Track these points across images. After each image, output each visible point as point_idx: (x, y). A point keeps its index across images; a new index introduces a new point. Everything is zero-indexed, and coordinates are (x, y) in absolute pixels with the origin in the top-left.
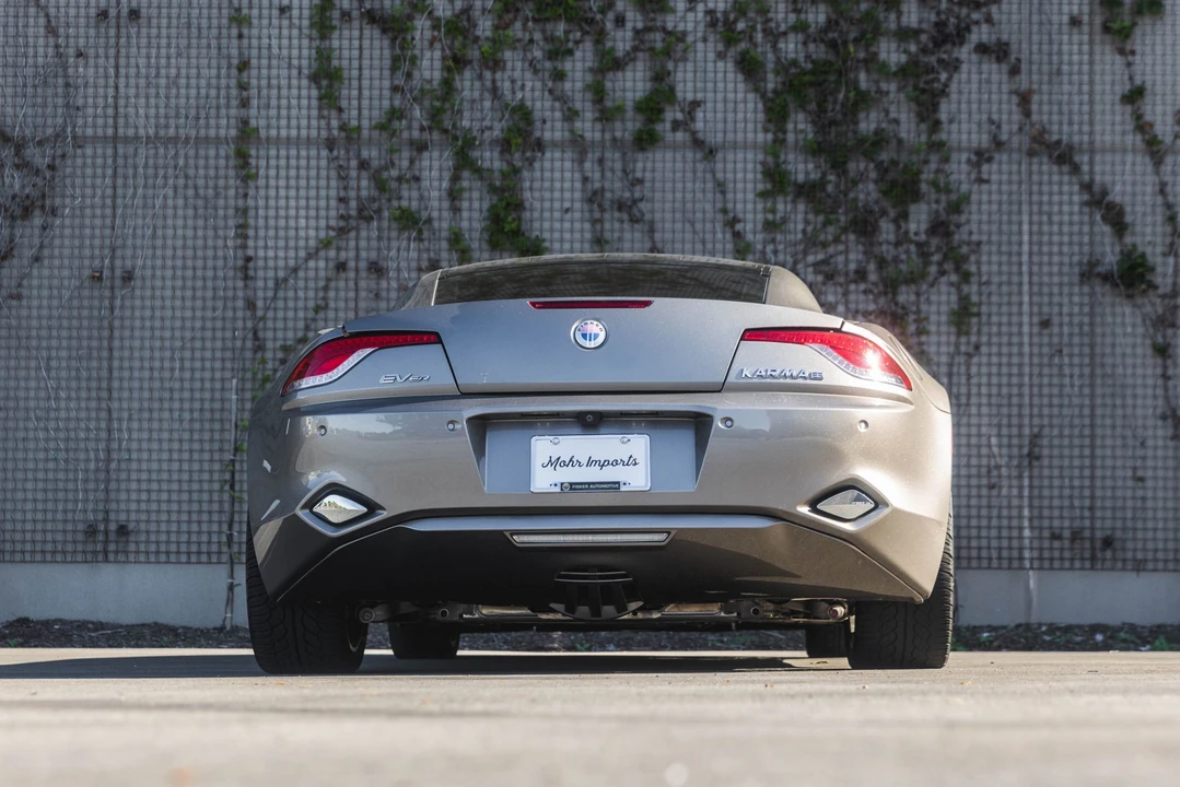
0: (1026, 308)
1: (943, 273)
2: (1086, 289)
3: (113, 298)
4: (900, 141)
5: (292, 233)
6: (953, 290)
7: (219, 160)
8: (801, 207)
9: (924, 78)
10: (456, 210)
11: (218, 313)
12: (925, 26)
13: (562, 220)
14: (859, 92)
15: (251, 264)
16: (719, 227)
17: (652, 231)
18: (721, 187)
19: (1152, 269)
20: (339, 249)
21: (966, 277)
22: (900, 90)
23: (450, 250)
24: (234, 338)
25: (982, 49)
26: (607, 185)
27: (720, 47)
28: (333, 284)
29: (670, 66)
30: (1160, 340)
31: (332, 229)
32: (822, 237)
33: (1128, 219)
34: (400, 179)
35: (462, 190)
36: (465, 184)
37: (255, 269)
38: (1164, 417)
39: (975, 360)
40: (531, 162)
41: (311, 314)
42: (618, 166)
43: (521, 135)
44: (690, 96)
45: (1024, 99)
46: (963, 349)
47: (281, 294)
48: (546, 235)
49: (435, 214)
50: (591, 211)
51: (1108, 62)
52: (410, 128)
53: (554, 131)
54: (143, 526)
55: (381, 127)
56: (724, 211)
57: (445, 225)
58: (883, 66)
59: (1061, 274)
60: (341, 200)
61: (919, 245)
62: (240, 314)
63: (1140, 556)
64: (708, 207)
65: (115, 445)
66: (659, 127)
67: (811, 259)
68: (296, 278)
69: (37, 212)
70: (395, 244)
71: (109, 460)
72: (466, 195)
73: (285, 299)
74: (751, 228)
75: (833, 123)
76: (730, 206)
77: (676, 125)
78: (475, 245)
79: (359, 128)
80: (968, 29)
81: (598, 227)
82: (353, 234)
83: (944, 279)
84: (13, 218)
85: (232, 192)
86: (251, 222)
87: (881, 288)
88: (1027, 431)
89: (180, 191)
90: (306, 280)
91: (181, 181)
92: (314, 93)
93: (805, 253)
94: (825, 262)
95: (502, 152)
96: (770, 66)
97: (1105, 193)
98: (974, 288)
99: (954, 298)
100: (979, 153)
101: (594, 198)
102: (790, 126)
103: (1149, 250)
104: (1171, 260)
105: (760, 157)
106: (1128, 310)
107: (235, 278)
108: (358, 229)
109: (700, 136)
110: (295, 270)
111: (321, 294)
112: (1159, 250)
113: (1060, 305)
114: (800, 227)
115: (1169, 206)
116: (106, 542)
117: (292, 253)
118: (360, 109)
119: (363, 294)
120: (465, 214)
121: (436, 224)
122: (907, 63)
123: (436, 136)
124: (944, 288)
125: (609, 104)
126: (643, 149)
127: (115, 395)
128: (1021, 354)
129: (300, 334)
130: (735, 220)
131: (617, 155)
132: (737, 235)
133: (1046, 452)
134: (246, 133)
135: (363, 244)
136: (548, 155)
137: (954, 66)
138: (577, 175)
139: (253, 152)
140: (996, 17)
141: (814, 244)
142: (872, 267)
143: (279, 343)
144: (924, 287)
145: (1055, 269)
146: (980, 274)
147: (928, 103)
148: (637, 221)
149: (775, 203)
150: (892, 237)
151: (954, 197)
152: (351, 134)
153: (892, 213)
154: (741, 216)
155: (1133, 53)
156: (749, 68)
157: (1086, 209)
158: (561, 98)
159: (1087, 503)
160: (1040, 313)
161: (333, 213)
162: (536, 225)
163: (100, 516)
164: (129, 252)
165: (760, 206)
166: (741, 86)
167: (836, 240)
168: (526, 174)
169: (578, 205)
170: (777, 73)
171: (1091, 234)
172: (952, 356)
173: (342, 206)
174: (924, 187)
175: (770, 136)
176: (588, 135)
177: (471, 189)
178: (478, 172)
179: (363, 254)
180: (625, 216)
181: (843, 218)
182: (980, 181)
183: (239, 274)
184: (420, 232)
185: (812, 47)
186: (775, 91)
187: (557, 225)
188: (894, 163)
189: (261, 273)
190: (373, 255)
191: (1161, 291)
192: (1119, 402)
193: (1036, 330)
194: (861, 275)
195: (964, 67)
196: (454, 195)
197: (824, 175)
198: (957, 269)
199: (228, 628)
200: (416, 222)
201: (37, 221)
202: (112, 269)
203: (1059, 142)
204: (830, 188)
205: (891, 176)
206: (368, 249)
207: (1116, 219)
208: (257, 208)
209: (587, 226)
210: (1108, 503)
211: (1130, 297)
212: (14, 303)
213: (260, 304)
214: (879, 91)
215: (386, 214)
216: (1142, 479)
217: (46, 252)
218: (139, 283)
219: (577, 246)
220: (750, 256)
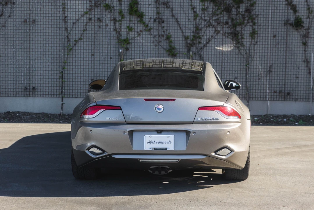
0: (270, 32)
1: (248, 23)
2: (286, 27)
3: (30, 27)
5: (77, 10)
6: (251, 27)
8: (212, 5)
10: (120, 4)
11: (58, 31)
13: (148, 7)
15: (66, 18)
16: (190, 10)
17: (172, 10)
19: (303, 22)
20: (89, 15)
21: (254, 24)
23: (119, 15)
24: (62, 38)
28: (88, 24)
30: (304, 41)
31: (88, 9)
32: (217, 13)
33: (297, 9)
37: (68, 20)
38: (304, 61)
39: (256, 46)
41: (82, 32)
46: (253, 43)
47: (74, 26)
48: (144, 11)
49: (115, 5)
50: (156, 5)
54: (39, 88)
56: (191, 5)
57: (118, 8)
59: (279, 23)
61: (242, 15)
62: (64, 32)
63: (296, 97)
64: (187, 4)
65: (31, 66)
67: (214, 18)
68: (78, 22)
69: (9, 4)
70: (104, 13)
71: (30, 70)
73: (76, 28)
74: (198, 10)
76: (193, 4)
78: (126, 14)
81: (158, 9)
82: (93, 11)
83: (248, 24)
84: (3, 5)
86: (66, 7)
87: (232, 26)
88: (269, 65)
90: (81, 23)
93: (212, 17)
94: (218, 19)
97: (291, 2)
98: (256, 27)
99: (251, 29)
101: (157, 2)
103: (302, 17)
104: (308, 20)
106: (296, 33)
107: (62, 22)
108: (94, 9)
110: (78, 20)
111: (85, 27)
112: (305, 17)
113: (279, 32)
114: (211, 10)
115: (308, 5)
116: (30, 91)
117: (77, 16)
119: (96, 27)
120: (123, 6)
121: (115, 8)
124: (248, 27)
127: (31, 53)
128: (268, 45)
129: (79, 37)
130: (194, 8)
132: (195, 12)
133: (273, 70)
135: (96, 13)
141: (215, 15)
142: (230, 21)
143: (74, 40)
144: (243, 26)
145: (278, 22)
146: (258, 23)
148: (168, 8)
149: (205, 3)
150: (235, 13)
151: (252, 2)
153: (236, 6)
154: (196, 7)
157: (286, 6)
159: (283, 83)
160: (273, 34)
161: (88, 5)
162: (142, 9)
163: (28, 85)
164: (34, 15)
165: (201, 4)
167: (221, 13)
169: (153, 3)
171: (288, 12)
172: (250, 45)
173: (90, 3)
179: (96, 16)
180: (165, 7)
181: (222, 8)
183: (63, 21)
184: (111, 10)
187: (147, 9)
189: (69, 21)
190: (99, 16)
191: (305, 28)
192: (293, 57)
193: (272, 38)
194: (227, 23)
196: (120, 0)
198: (252, 22)
199: (62, 115)
200: (110, 8)
201: (9, 6)
202: (30, 19)
206: (97, 14)
207: (294, 9)
208: (68, 3)
209: (155, 9)
210: (289, 84)
211: (297, 29)
212: (4, 28)
213: (69, 29)
215: (102, 5)
216: (298, 77)
217: (12, 14)
218: (37, 23)
219: (152, 14)
220: (198, 18)
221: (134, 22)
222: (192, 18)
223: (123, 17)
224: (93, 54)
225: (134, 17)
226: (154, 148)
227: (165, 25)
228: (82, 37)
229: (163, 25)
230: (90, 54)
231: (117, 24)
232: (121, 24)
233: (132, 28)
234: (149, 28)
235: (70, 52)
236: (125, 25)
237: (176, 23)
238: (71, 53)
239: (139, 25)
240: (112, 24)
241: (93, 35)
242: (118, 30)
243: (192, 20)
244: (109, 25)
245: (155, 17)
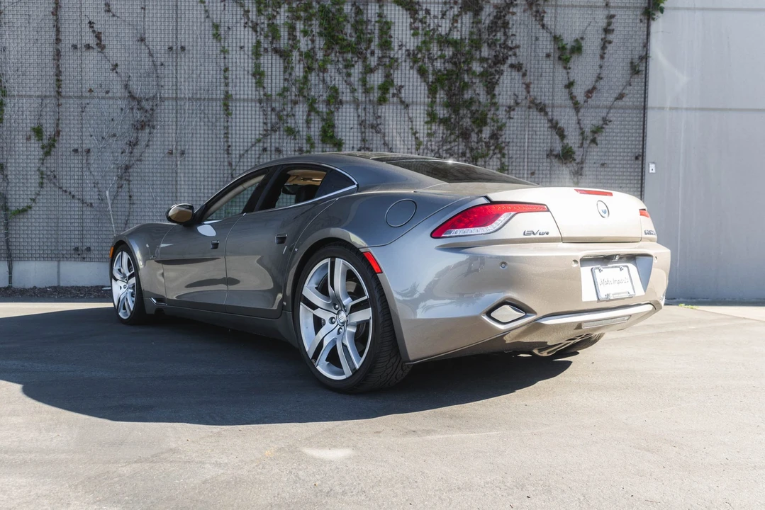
0: (526, 168)
1: (494, 154)
2: (549, 160)
3: (177, 161)
4: (479, 102)
5: (246, 136)
6: (498, 160)
7: (217, 107)
8: (441, 128)
9: (489, 77)
10: (309, 128)
11: (218, 167)
12: (490, 57)
13: (350, 132)
14: (464, 83)
15: (230, 148)
16: (410, 135)
17: (384, 136)
18: (411, 119)
19: (574, 153)
20: (264, 143)
21: (503, 155)
22: (480, 82)
23: (307, 143)
24: (224, 177)
25: (512, 66)
26: (367, 118)
27: (411, 64)
28: (262, 156)
29: (392, 72)
30: (576, 180)
31: (261, 135)
32: (449, 140)
33: (566, 133)
34: (287, 115)
35: (311, 120)
36: (313, 117)
37: (232, 150)
40: (338, 109)
42: (372, 111)
43: (334, 99)
44: (399, 84)
45: (528, 86)
47: (242, 160)
48: (344, 138)
49: (301, 129)
50: (361, 129)
51: (560, 71)
52: (291, 95)
53: (346, 97)
55: (280, 95)
56: (412, 129)
57: (305, 133)
58: (474, 73)
59: (539, 154)
60: (264, 123)
61: (486, 143)
62: (226, 168)
64: (406, 127)
66: (387, 96)
67: (445, 148)
68: (247, 154)
69: (147, 127)
70: (285, 141)
72: (313, 122)
73: (243, 162)
74: (422, 136)
75: (454, 95)
76: (414, 127)
77: (394, 95)
78: (316, 141)
79: (271, 95)
80: (507, 58)
81: (364, 135)
82: (269, 137)
83: (495, 156)
84: (137, 129)
85: (222, 120)
86: (230, 132)
87: (471, 159)
89: (202, 119)
90: (251, 154)
91: (202, 116)
92: (254, 81)
93: (443, 145)
94: (450, 149)
95: (327, 105)
96: (430, 72)
97: (557, 123)
98: (507, 160)
99: (499, 163)
100: (510, 107)
101: (362, 123)
102: (438, 96)
103: (573, 146)
104: (581, 149)
105: (426, 108)
106: (564, 168)
107: (224, 154)
108: (271, 135)
109: (403, 99)
110: (247, 151)
111: (257, 160)
112: (577, 145)
113: (539, 166)
114: (441, 135)
115: (581, 129)
117: (246, 144)
118: (271, 88)
120: (312, 129)
121: (301, 133)
122: (483, 71)
123: (301, 98)
124: (495, 159)
125: (368, 86)
126: (381, 104)
127: (178, 199)
130: (416, 133)
131: (371, 107)
132: (416, 138)
134: (227, 97)
135: (273, 141)
136: (344, 106)
137: (501, 73)
138: (356, 115)
139: (230, 104)
140: (518, 54)
141: (446, 142)
142: (468, 151)
144: (487, 159)
145: (537, 152)
146: (509, 154)
147: (491, 87)
148: (379, 133)
149: (431, 126)
150: (476, 140)
151: (499, 124)
152: (268, 97)
153: (476, 131)
154: (418, 131)
155: (570, 68)
156: (422, 72)
157: (550, 130)
158: (349, 84)
160: (531, 170)
161: (261, 129)
162: (340, 134)
164: (183, 143)
165: (426, 127)
166: (419, 80)
167: (455, 141)
168: (336, 114)
169: (356, 126)
170: (433, 75)
171: (551, 139)
173: (265, 126)
174: (489, 121)
175: (430, 100)
176: (360, 99)
177: (315, 120)
178: (318, 113)
179: (273, 145)
180: (374, 131)
181: (457, 132)
182: (510, 118)
183: (226, 152)
184: (295, 136)
185: (447, 64)
186: (432, 82)
187: (348, 134)
188: (477, 111)
189: (234, 152)
190: (277, 145)
191: (577, 161)
193: (529, 176)
195: (505, 73)
196: (308, 122)
197: (450, 115)
198: (500, 152)
200: (293, 133)
201: (147, 131)
202: (177, 149)
203: (540, 103)
204: (452, 120)
205: (476, 116)
206: (275, 143)
207: (562, 134)
208: (232, 126)
209: (359, 134)
211: (565, 163)
212: (138, 163)
213: (234, 164)
214: (472, 82)
215: (282, 129)
217: (151, 143)
218: (187, 155)
219: (355, 142)
220: (422, 147)
222: (414, 147)
223: (312, 146)
225: (328, 146)
245: (359, 146)
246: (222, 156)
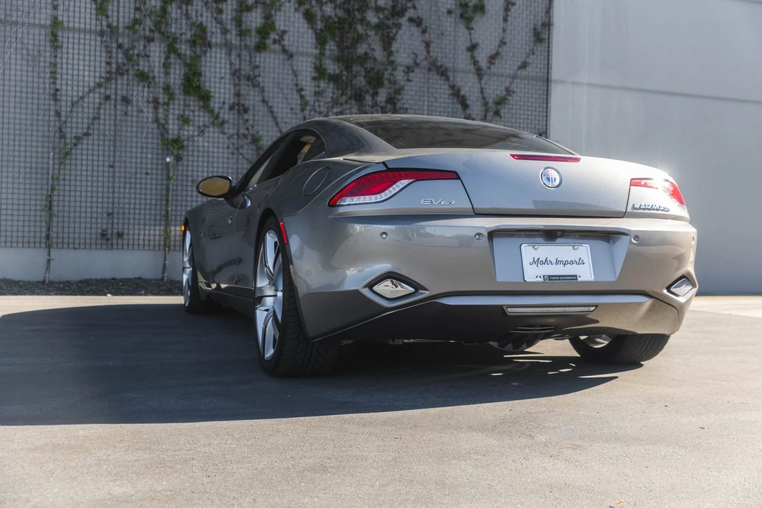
4: (375, 59)
5: (81, 78)
7: (39, 38)
8: (331, 86)
9: (386, 31)
10: (167, 74)
11: (40, 117)
12: (387, 7)
13: (220, 83)
14: (359, 34)
15: (59, 93)
16: (294, 92)
17: (263, 91)
18: (295, 74)
20: (106, 88)
22: (376, 35)
23: (164, 93)
24: (49, 131)
25: (411, 20)
26: (242, 67)
27: (297, 6)
28: (103, 106)
29: (273, 13)
31: (103, 78)
32: (340, 101)
33: (468, 102)
34: (138, 55)
35: (170, 63)
36: (172, 61)
37: (61, 95)
40: (205, 52)
41: (91, 121)
42: (248, 58)
43: (200, 39)
44: (282, 28)
45: (428, 45)
47: (75, 109)
48: (212, 90)
49: (157, 75)
50: (234, 79)
51: (462, 30)
52: (144, 29)
53: (216, 38)
55: (128, 28)
56: (297, 85)
57: (162, 80)
58: (368, 24)
60: (108, 63)
61: (382, 108)
62: (52, 118)
64: (290, 82)
66: (267, 41)
68: (83, 102)
70: (136, 88)
72: (173, 66)
73: (77, 112)
74: (309, 94)
75: (347, 47)
76: (299, 82)
77: (275, 41)
78: (177, 92)
79: (118, 26)
80: (406, 11)
81: (237, 88)
82: (113, 81)
85: (48, 54)
86: (59, 71)
89: (19, 51)
90: (89, 103)
91: (19, 46)
92: (94, 6)
93: (332, 107)
95: (191, 46)
96: (319, 17)
97: (459, 91)
100: (408, 68)
101: (236, 73)
102: (327, 47)
105: (314, 61)
107: (50, 99)
108: (116, 79)
109: (286, 48)
110: (82, 98)
111: (96, 111)
114: (331, 95)
115: (484, 98)
117: (81, 89)
118: (118, 17)
119: (119, 112)
120: (172, 76)
121: (157, 80)
122: (380, 23)
123: (157, 35)
125: (244, 28)
126: (259, 51)
129: (85, 131)
130: (302, 90)
131: (248, 54)
132: (302, 97)
134: (56, 23)
135: (119, 87)
136: (213, 50)
137: (399, 26)
138: (228, 62)
139: (60, 34)
140: (418, 6)
141: (337, 104)
143: (73, 135)
147: (387, 42)
148: (256, 86)
149: (319, 83)
150: (370, 103)
151: (397, 87)
152: (113, 30)
153: (371, 92)
154: (304, 88)
155: (472, 29)
156: (309, 17)
157: (451, 97)
158: (221, 23)
161: (103, 70)
162: (207, 84)
165: (313, 84)
166: (306, 26)
167: (346, 102)
168: (203, 58)
169: (228, 76)
170: (322, 21)
171: (453, 108)
173: (108, 66)
174: (386, 82)
175: (318, 51)
176: (233, 42)
177: (175, 64)
178: (179, 55)
179: (119, 92)
180: (250, 83)
181: (349, 93)
182: (409, 80)
183: (52, 98)
184: (149, 83)
185: (338, 10)
186: (321, 30)
187: (218, 85)
188: (372, 69)
189: (64, 98)
190: (124, 93)
195: (403, 28)
196: (166, 66)
197: (341, 71)
199: (47, 282)
200: (148, 78)
203: (442, 66)
204: (344, 78)
205: (371, 74)
206: (122, 89)
207: (464, 103)
208: (61, 64)
209: (232, 87)
213: (63, 114)
214: (367, 35)
215: (131, 72)
219: (227, 96)
220: (308, 108)
221: (192, 108)
222: (299, 107)
223: (171, 96)
224: (111, 164)
225: (192, 98)
226: (549, 276)
227: (251, 117)
228: (91, 132)
229: (246, 117)
230: (107, 164)
231: (161, 110)
232: (167, 110)
233: (188, 118)
234: (220, 120)
235: (65, 158)
236: (177, 112)
237: (270, 114)
238: (68, 162)
239: (201, 114)
240: (151, 110)
241: (112, 128)
242: (162, 121)
243: (299, 111)
244: (145, 110)
245: (232, 101)
246: (47, 102)
